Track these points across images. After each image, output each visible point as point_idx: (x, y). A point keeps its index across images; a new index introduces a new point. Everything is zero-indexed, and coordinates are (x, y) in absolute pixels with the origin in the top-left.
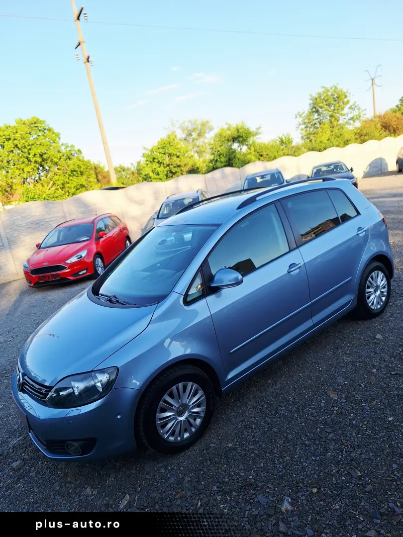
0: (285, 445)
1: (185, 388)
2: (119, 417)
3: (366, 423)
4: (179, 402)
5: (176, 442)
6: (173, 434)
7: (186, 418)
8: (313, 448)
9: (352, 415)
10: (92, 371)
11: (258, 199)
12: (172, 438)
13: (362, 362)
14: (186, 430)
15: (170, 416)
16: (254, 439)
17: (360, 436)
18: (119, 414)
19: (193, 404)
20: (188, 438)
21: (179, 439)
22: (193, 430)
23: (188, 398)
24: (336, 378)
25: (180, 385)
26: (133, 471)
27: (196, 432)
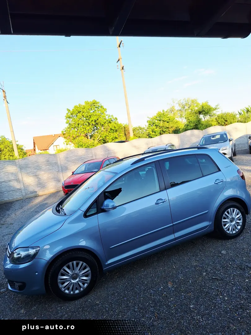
0: (124, 309)
1: (77, 264)
2: (37, 274)
3: (176, 305)
4: (73, 272)
5: (69, 294)
6: (68, 289)
7: (77, 282)
8: (137, 314)
9: (172, 299)
10: (28, 247)
11: (145, 159)
12: (67, 291)
13: (201, 267)
14: (77, 289)
15: (67, 279)
16: (111, 302)
17: (167, 312)
18: (37, 272)
19: (82, 274)
20: (77, 294)
21: (72, 293)
22: (82, 289)
23: (79, 270)
24: (179, 275)
25: (75, 262)
26: (47, 306)
27: (83, 291)
